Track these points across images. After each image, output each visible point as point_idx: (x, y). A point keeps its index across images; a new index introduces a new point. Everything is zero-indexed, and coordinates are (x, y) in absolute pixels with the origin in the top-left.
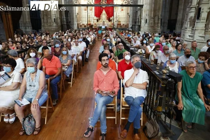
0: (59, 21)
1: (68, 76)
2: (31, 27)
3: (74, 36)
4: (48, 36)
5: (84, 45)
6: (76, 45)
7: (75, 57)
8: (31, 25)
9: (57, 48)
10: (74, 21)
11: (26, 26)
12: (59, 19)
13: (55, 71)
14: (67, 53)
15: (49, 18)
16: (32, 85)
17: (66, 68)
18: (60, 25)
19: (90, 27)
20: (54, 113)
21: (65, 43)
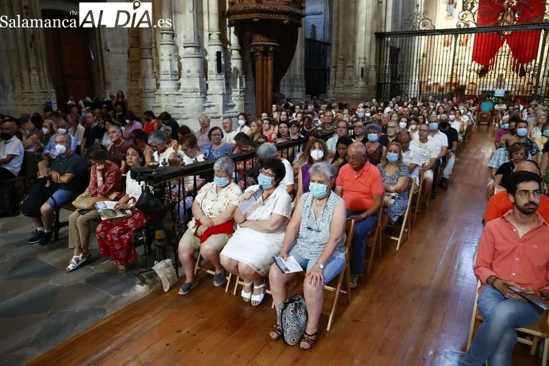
0: (373, 74)
1: (395, 219)
2: (304, 89)
3: (411, 114)
4: (346, 111)
5: (441, 140)
6: (420, 139)
7: (417, 171)
8: (304, 84)
9: (373, 142)
10: (414, 76)
11: (294, 85)
12: (373, 69)
13: (367, 202)
14: (400, 158)
15: (348, 67)
16: (314, 227)
17: (393, 198)
18: (374, 84)
19: (457, 93)
20: (350, 310)
21: (391, 132)
